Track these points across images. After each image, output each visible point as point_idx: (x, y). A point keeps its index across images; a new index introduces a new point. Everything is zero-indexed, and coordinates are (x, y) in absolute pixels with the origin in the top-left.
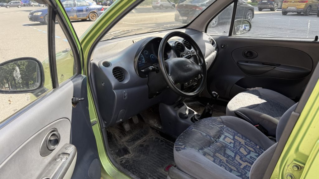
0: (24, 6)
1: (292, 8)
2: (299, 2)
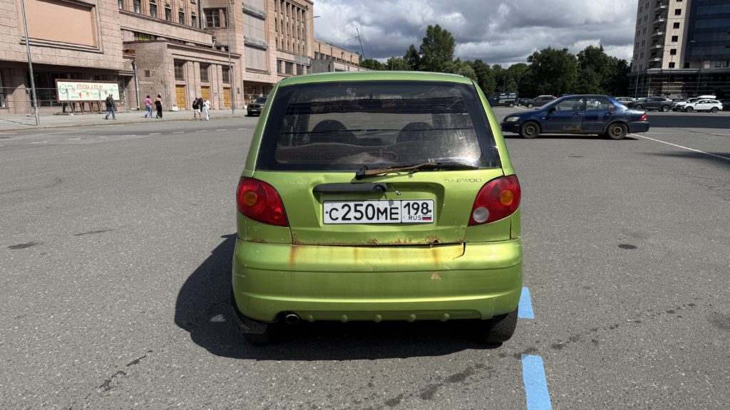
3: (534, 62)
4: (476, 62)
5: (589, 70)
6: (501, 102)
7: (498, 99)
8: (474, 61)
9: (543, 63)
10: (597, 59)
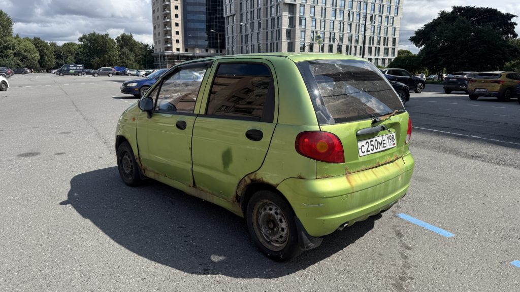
0: (118, 74)
1: (482, 90)
2: (492, 83)
3: (84, 42)
4: (35, 39)
5: (126, 50)
6: (71, 72)
7: (68, 70)
8: (32, 38)
9: (91, 43)
10: (130, 42)
